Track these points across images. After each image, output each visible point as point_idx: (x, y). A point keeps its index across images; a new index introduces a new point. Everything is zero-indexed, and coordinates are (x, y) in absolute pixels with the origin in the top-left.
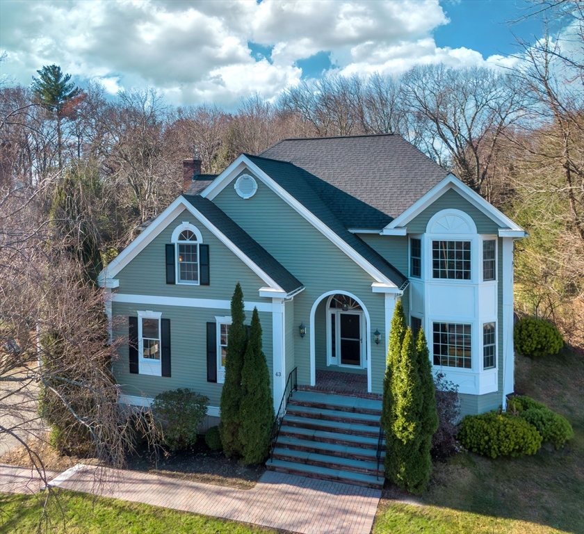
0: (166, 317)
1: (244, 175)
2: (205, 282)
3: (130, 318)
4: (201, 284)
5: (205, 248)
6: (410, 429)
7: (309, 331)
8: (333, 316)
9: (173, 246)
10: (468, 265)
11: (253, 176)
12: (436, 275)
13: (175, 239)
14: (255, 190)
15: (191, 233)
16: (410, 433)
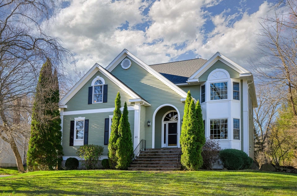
0: (87, 119)
1: (125, 59)
2: (105, 101)
3: (71, 121)
4: (103, 102)
5: (106, 87)
6: (191, 138)
7: (152, 124)
8: (165, 125)
9: (92, 87)
10: (226, 93)
11: (130, 59)
12: (212, 99)
13: (93, 84)
14: (131, 65)
15: (100, 81)
16: (191, 140)
